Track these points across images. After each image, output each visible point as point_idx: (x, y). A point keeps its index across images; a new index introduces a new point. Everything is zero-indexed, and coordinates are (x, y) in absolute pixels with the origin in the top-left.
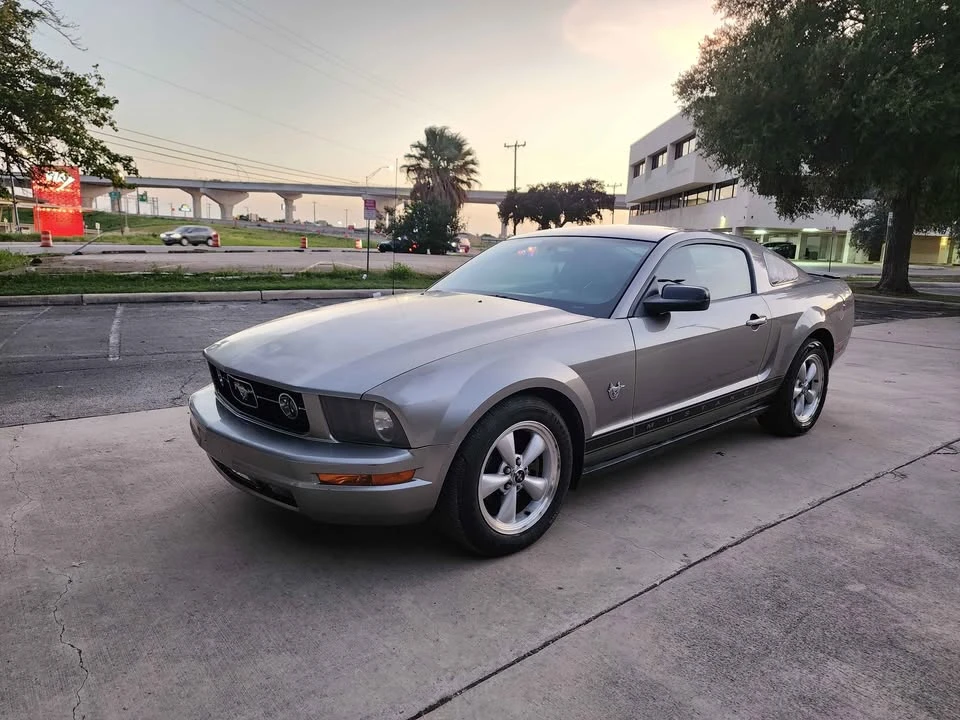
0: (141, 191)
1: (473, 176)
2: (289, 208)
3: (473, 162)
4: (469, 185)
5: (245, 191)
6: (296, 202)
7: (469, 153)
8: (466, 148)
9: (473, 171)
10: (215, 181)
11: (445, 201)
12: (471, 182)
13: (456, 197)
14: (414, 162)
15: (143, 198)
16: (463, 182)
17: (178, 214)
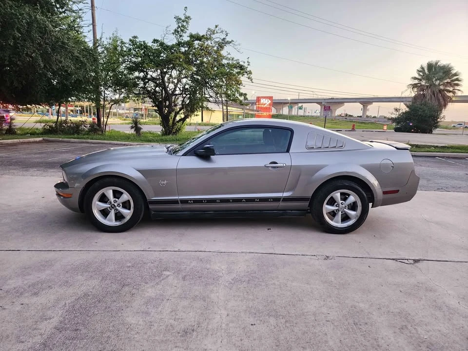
0: (300, 105)
1: (457, 88)
2: (365, 109)
3: (457, 80)
4: (454, 93)
5: (343, 103)
6: (369, 107)
7: (456, 75)
8: (453, 72)
9: (457, 85)
10: (332, 99)
11: (434, 103)
12: (456, 91)
13: (441, 100)
14: (416, 82)
15: (301, 108)
16: (450, 92)
17: (314, 114)
